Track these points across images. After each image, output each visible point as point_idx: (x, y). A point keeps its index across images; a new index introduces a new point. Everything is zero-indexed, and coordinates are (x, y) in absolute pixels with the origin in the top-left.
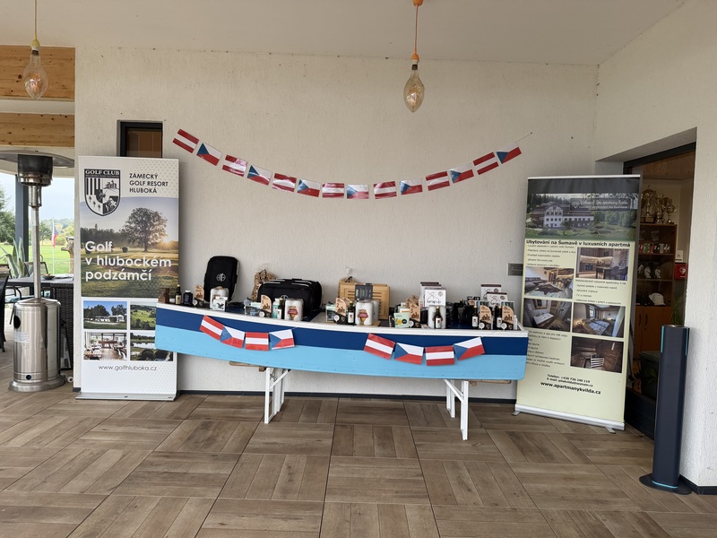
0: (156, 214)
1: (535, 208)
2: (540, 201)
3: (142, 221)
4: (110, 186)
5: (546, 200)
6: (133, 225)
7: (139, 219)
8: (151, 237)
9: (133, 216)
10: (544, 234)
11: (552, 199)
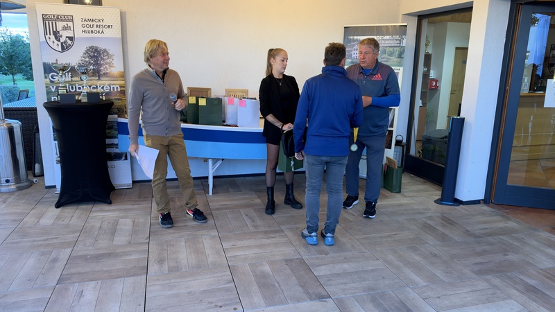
0: (105, 50)
2: (350, 41)
3: (94, 56)
4: (65, 28)
6: (87, 59)
7: (92, 54)
8: (102, 68)
9: (87, 52)
11: (357, 40)
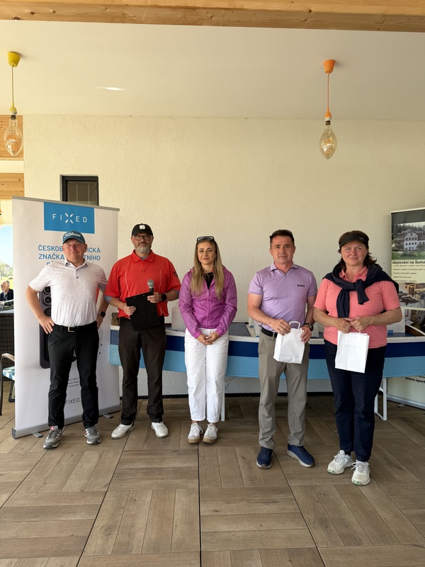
1: (397, 236)
2: (400, 229)
5: (405, 228)
10: (405, 256)
11: (409, 227)
